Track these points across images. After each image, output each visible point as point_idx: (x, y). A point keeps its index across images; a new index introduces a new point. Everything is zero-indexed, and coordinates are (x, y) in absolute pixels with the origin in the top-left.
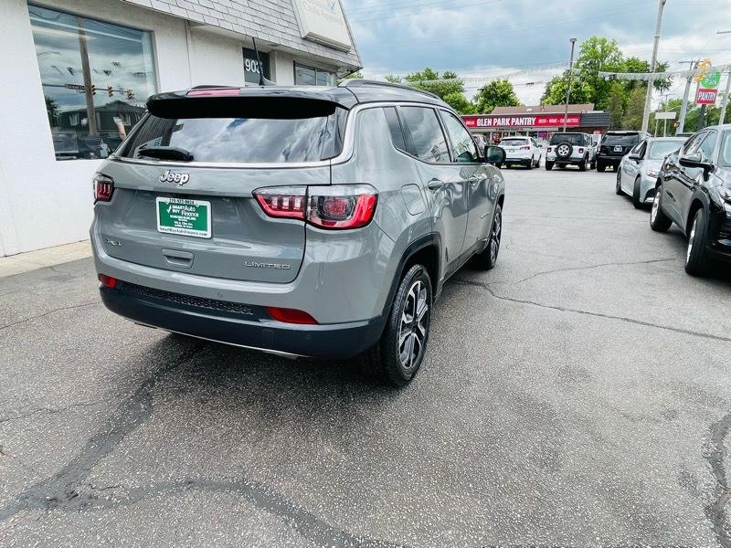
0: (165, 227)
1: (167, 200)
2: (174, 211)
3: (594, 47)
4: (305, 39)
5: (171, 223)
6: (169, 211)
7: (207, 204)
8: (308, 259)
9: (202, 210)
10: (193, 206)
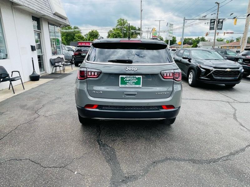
0: (123, 85)
1: (124, 76)
2: (127, 80)
3: (121, 21)
4: (54, 14)
5: (126, 83)
6: (125, 80)
7: (141, 77)
8: (175, 90)
9: (139, 79)
10: (136, 78)
